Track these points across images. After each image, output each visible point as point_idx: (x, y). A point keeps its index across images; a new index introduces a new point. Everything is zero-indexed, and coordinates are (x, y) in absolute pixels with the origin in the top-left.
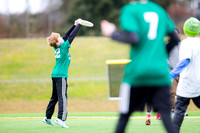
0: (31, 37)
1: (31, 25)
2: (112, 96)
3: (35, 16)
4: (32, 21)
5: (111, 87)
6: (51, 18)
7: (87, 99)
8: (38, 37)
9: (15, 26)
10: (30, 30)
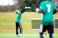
0: (10, 12)
1: (10, 8)
2: (32, 29)
3: (11, 6)
4: (10, 7)
5: (32, 26)
6: (15, 7)
7: (25, 29)
8: (12, 12)
9: (5, 9)
10: (10, 10)
